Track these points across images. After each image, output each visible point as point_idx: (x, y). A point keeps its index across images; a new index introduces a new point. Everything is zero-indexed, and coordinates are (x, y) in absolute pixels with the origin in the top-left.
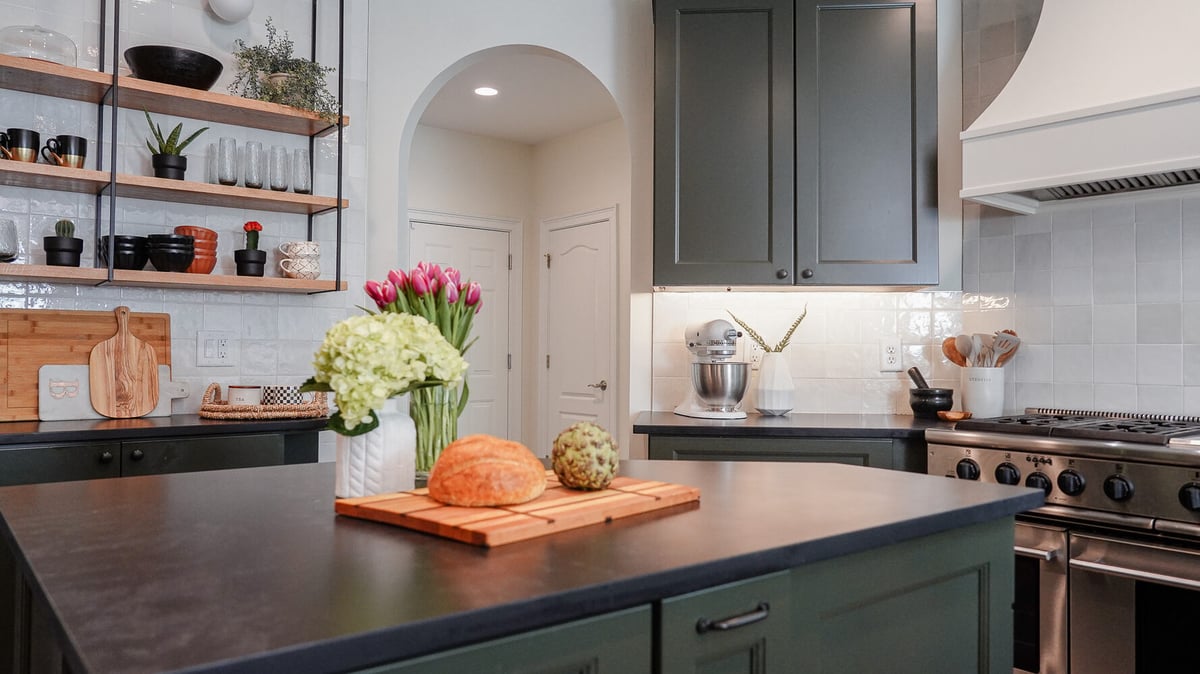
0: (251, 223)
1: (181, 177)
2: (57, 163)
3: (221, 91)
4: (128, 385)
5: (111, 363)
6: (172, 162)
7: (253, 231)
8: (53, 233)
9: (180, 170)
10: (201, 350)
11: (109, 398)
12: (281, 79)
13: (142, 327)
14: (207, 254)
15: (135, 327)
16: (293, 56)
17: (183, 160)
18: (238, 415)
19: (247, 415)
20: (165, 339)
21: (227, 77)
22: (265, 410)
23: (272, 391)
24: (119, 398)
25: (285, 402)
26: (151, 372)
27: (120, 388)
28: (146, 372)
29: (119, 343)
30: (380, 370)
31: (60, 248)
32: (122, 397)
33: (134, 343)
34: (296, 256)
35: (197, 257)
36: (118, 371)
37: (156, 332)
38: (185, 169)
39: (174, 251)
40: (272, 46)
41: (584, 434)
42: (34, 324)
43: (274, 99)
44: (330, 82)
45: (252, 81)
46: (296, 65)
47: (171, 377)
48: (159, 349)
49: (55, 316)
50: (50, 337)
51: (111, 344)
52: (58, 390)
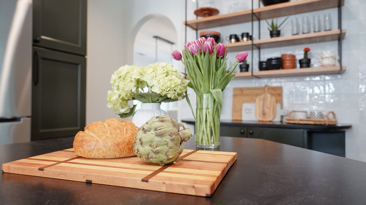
1: (279, 36)
4: (266, 110)
5: (261, 103)
7: (306, 51)
10: (294, 98)
11: (260, 114)
13: (273, 91)
14: (291, 63)
15: (270, 91)
17: (279, 31)
20: (280, 95)
24: (263, 114)
26: (274, 106)
27: (264, 111)
31: (243, 67)
33: (269, 96)
37: (278, 93)
42: (242, 91)
47: (282, 108)
48: (278, 98)
49: (248, 89)
50: (247, 95)
51: (262, 96)
52: (247, 111)
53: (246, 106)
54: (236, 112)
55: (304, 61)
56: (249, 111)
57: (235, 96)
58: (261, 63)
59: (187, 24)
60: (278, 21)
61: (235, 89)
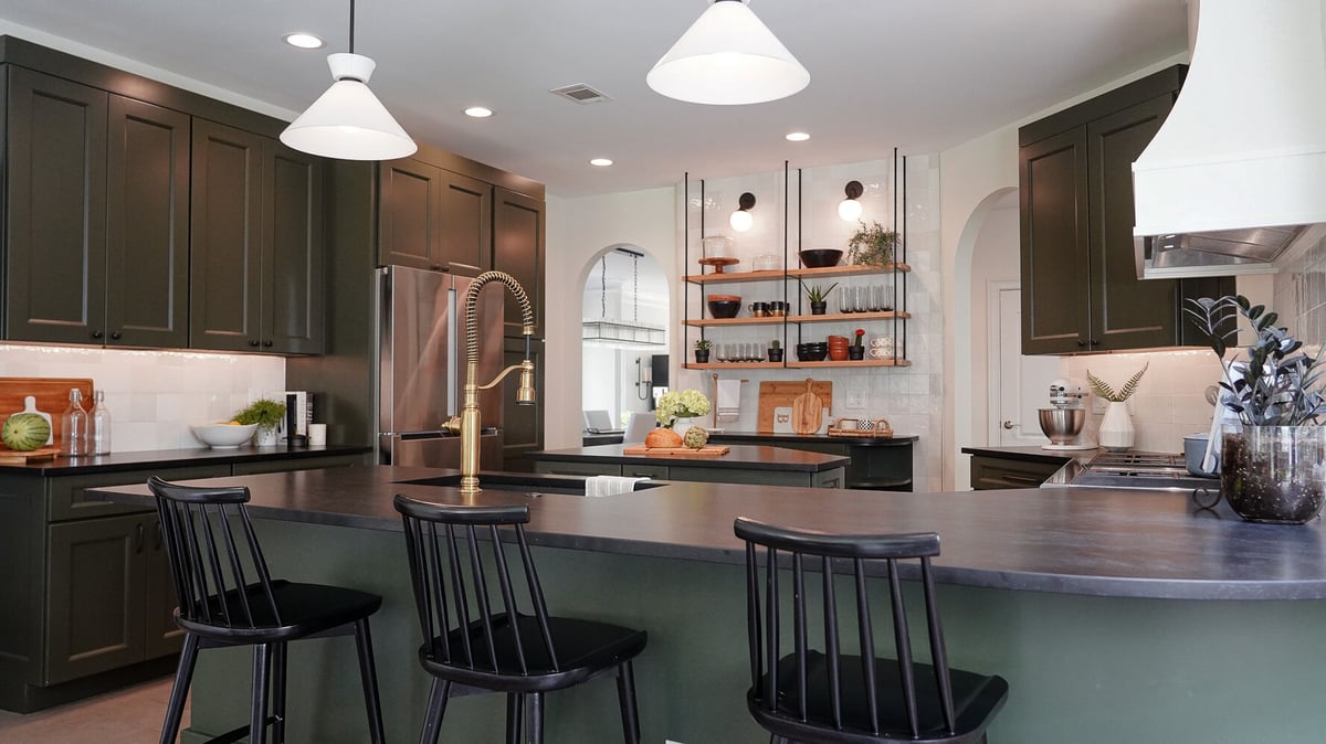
0: (859, 330)
1: (824, 313)
2: (769, 315)
3: (845, 263)
4: (808, 417)
5: (801, 408)
6: (819, 305)
7: (860, 335)
8: (771, 347)
9: (823, 309)
11: (799, 424)
13: (818, 388)
15: (815, 388)
16: (884, 232)
17: (825, 303)
20: (829, 395)
21: (844, 258)
24: (803, 425)
26: (820, 412)
27: (804, 419)
28: (816, 410)
29: (806, 396)
31: (776, 354)
32: (805, 423)
33: (812, 395)
35: (838, 351)
36: (804, 411)
37: (824, 391)
38: (826, 308)
39: (816, 351)
42: (775, 388)
47: (830, 415)
48: (825, 400)
49: (783, 384)
50: (781, 394)
51: (803, 396)
52: (781, 419)
53: (779, 411)
54: (765, 420)
55: (856, 350)
56: (784, 418)
57: (762, 394)
58: (800, 347)
59: (687, 279)
60: (824, 284)
61: (762, 384)
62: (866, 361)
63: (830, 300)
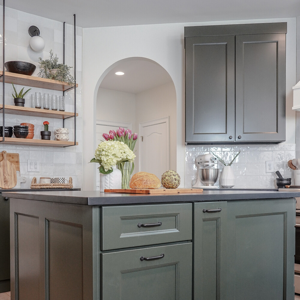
0: (46, 122)
1: (23, 106)
3: (36, 75)
4: (7, 177)
6: (20, 101)
7: (46, 125)
9: (23, 103)
10: (29, 166)
11: (2, 182)
12: (55, 71)
13: (11, 158)
14: (31, 133)
15: (8, 158)
16: (58, 63)
17: (24, 100)
18: (45, 187)
19: (48, 187)
20: (18, 162)
21: (37, 71)
22: (53, 185)
23: (54, 180)
24: (5, 181)
25: (59, 183)
26: (14, 173)
27: (5, 179)
28: (13, 173)
29: (4, 163)
30: (114, 155)
32: (6, 181)
33: (8, 163)
34: (61, 133)
35: (29, 134)
36: (4, 173)
37: (15, 159)
38: (24, 103)
39: (21, 131)
40: (52, 60)
41: (171, 173)
43: (54, 78)
44: (71, 72)
45: (45, 72)
46: (60, 66)
47: (20, 175)
48: (16, 165)
51: (1, 163)
55: (46, 133)
62: (52, 141)
63: (27, 97)
